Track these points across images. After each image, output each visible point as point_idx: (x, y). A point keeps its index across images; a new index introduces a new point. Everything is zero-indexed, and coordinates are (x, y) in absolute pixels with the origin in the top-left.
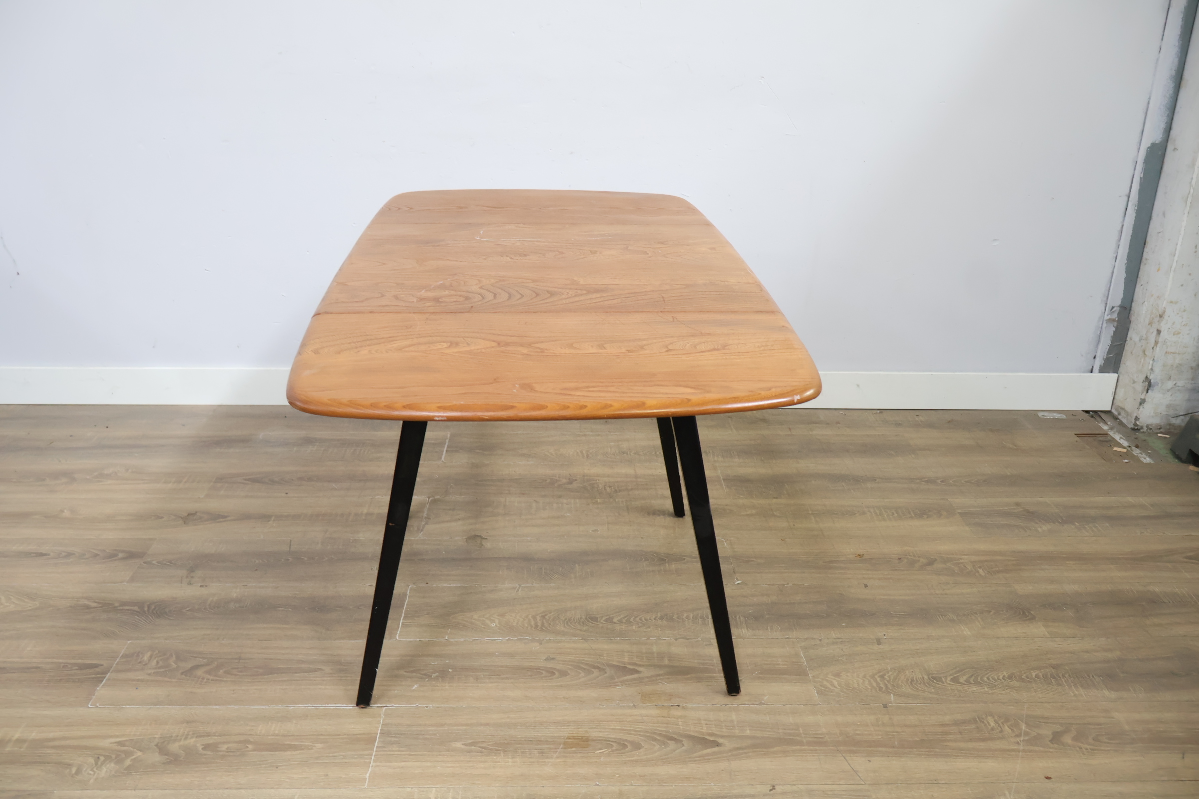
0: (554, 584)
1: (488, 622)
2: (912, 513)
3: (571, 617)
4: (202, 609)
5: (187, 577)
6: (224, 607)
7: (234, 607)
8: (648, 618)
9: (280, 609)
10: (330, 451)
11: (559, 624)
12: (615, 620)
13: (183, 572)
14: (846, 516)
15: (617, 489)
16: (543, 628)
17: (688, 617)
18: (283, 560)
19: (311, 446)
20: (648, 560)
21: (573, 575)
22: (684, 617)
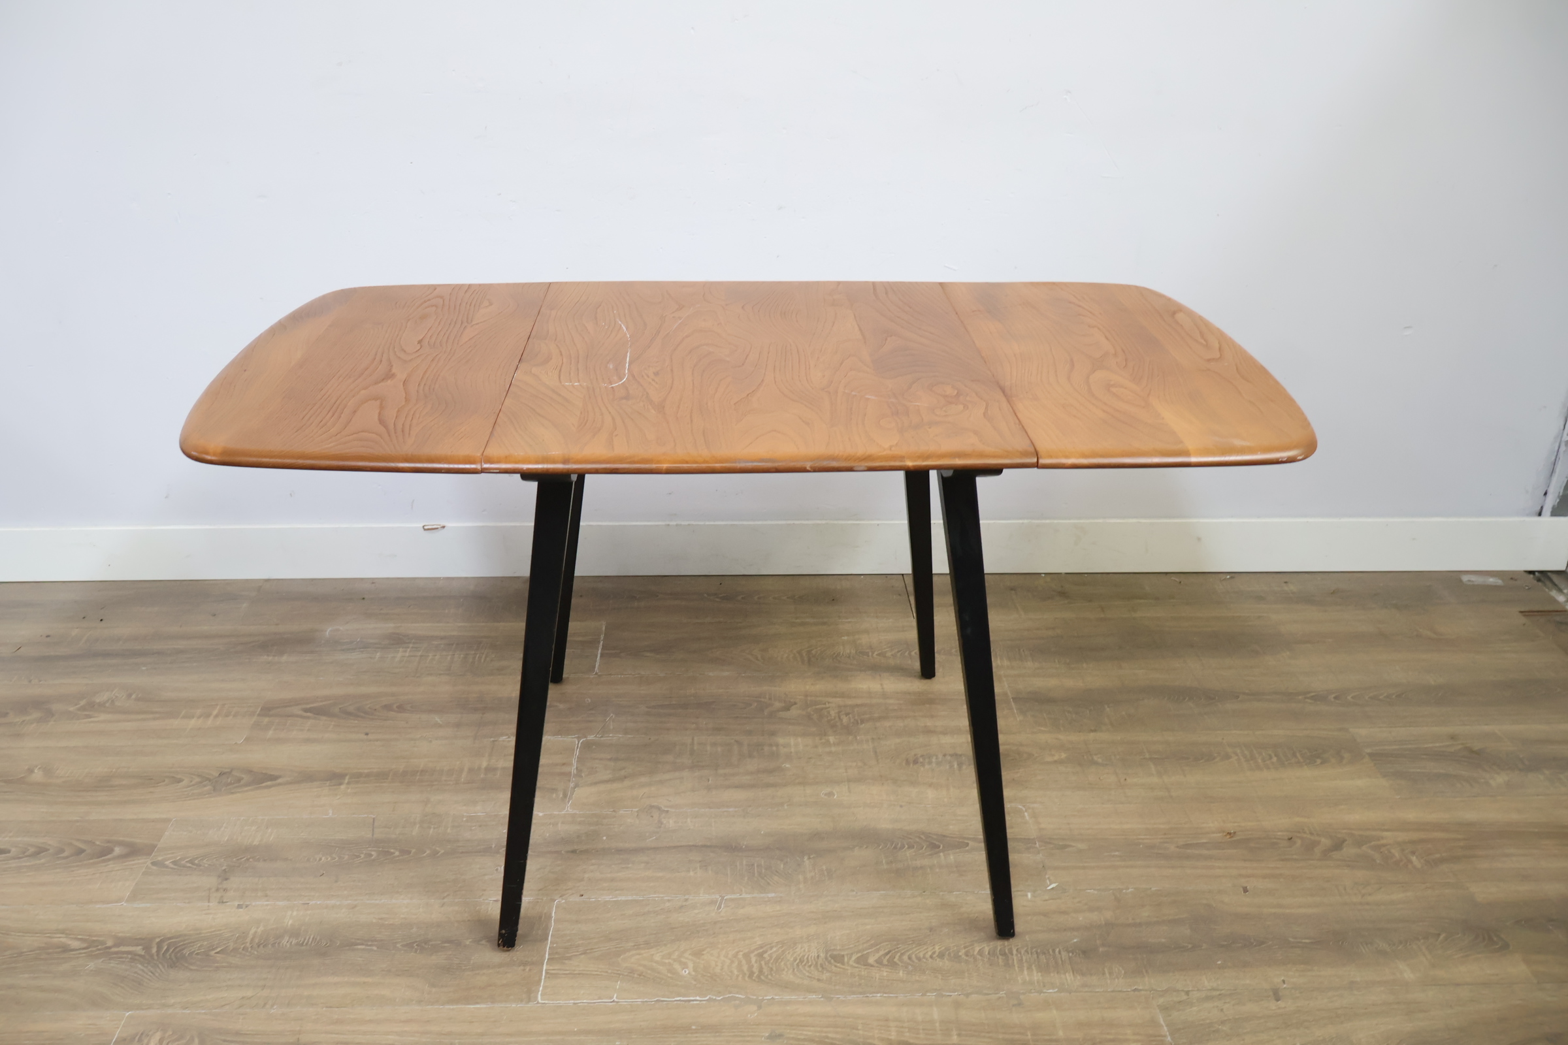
0: (773, 895)
1: (677, 966)
2: (1298, 755)
3: (804, 956)
4: (241, 950)
5: (217, 890)
6: (273, 945)
7: (288, 945)
8: (921, 955)
9: (359, 947)
10: (430, 657)
11: (786, 970)
12: (871, 960)
13: (211, 881)
14: (1201, 761)
15: (856, 718)
16: (762, 977)
17: (981, 953)
18: (362, 856)
19: (401, 650)
20: (913, 847)
21: (801, 877)
22: (975, 953)
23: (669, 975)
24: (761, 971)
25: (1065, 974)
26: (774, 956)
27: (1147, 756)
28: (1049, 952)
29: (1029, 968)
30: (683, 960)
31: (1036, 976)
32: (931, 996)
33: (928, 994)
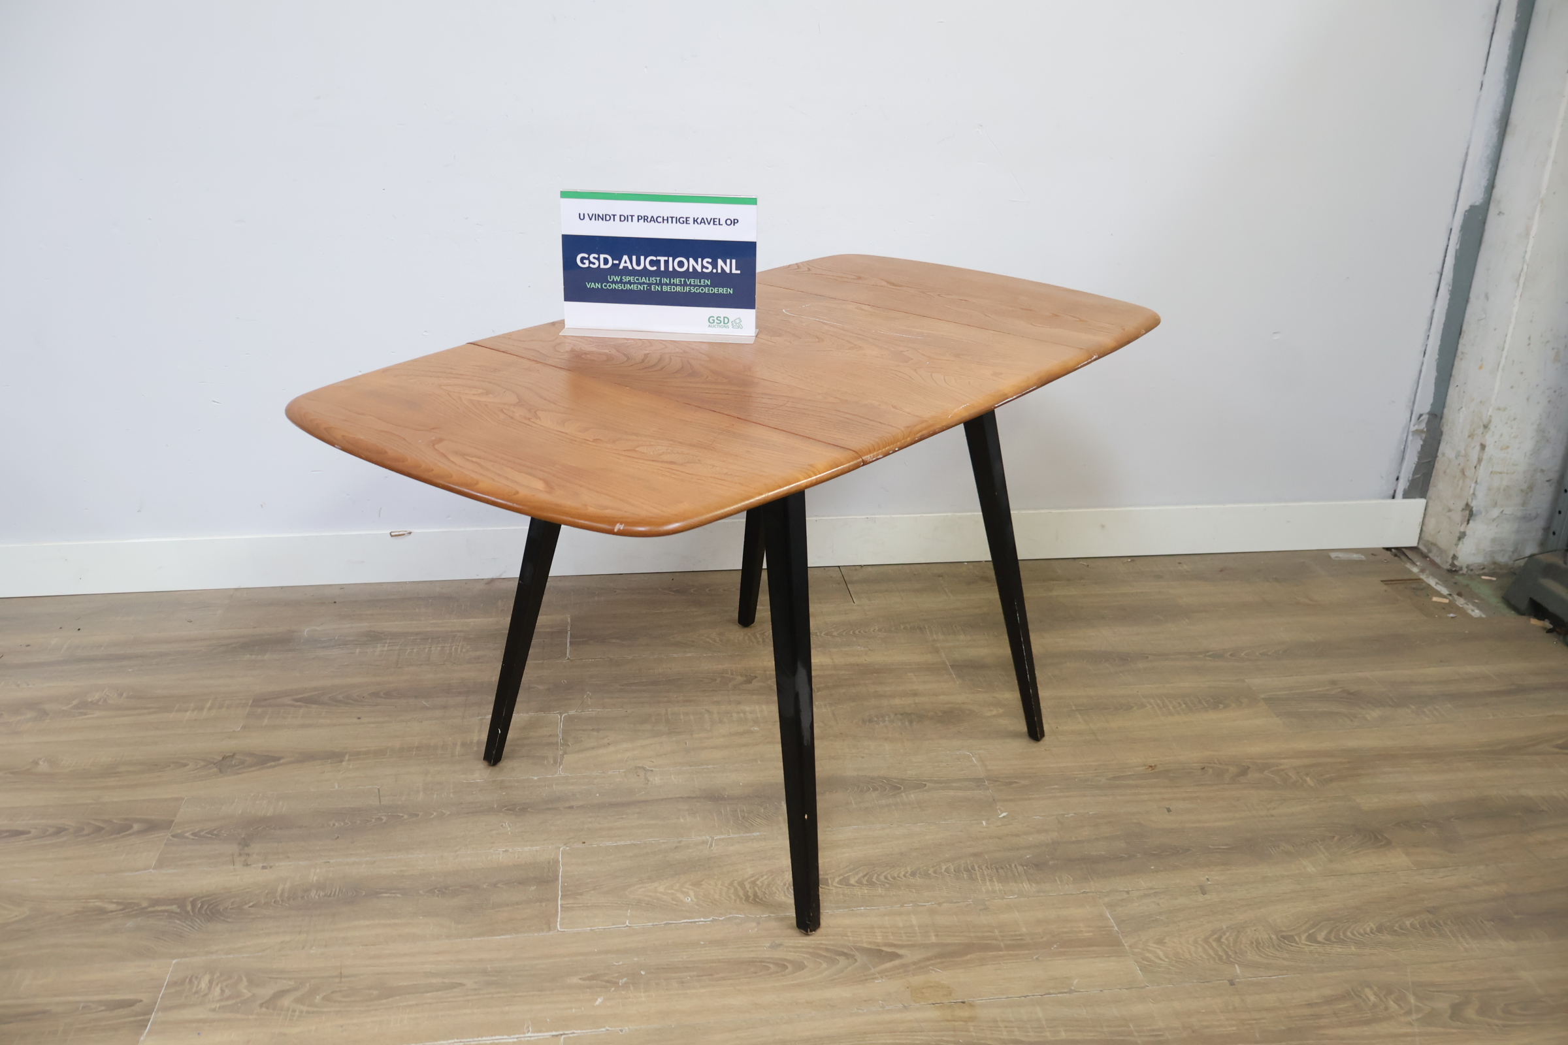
0: (758, 833)
1: (679, 895)
2: (1203, 702)
4: (272, 903)
5: (240, 856)
6: (303, 896)
7: (316, 897)
8: (896, 875)
9: (384, 895)
11: (778, 893)
12: (852, 881)
14: (1121, 711)
16: (758, 900)
17: (947, 871)
18: (373, 820)
19: (379, 645)
20: (877, 789)
21: (781, 818)
22: (943, 871)
23: (674, 902)
24: (756, 895)
25: (1022, 883)
26: (766, 883)
27: (1074, 708)
28: (1006, 867)
29: (991, 882)
30: (684, 890)
31: (998, 886)
32: (909, 906)
33: (906, 905)
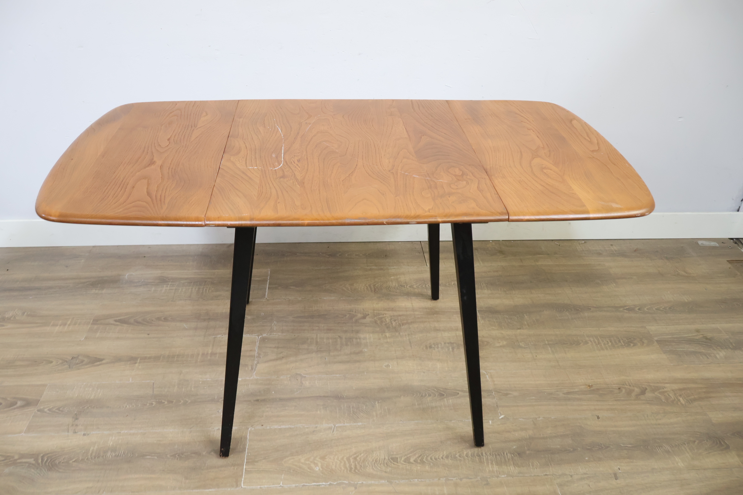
0: (361, 424)
1: (312, 465)
2: (622, 342)
3: (377, 459)
4: (86, 460)
5: (73, 425)
6: (103, 456)
7: (110, 457)
8: (437, 457)
9: (148, 457)
10: (180, 290)
11: (368, 466)
12: (412, 460)
13: (68, 420)
14: (574, 345)
15: (400, 322)
16: (357, 471)
17: (467, 456)
19: (165, 286)
20: (431, 395)
21: (374, 413)
22: (464, 455)
23: (309, 470)
24: (356, 468)
25: (510, 466)
26: (362, 459)
27: (547, 342)
28: (501, 454)
29: (492, 464)
30: (315, 461)
31: (496, 468)
32: (443, 480)
33: (441, 479)
